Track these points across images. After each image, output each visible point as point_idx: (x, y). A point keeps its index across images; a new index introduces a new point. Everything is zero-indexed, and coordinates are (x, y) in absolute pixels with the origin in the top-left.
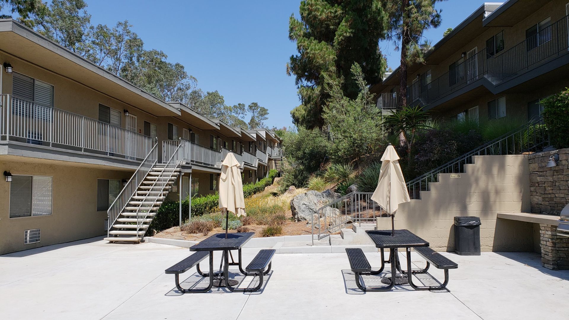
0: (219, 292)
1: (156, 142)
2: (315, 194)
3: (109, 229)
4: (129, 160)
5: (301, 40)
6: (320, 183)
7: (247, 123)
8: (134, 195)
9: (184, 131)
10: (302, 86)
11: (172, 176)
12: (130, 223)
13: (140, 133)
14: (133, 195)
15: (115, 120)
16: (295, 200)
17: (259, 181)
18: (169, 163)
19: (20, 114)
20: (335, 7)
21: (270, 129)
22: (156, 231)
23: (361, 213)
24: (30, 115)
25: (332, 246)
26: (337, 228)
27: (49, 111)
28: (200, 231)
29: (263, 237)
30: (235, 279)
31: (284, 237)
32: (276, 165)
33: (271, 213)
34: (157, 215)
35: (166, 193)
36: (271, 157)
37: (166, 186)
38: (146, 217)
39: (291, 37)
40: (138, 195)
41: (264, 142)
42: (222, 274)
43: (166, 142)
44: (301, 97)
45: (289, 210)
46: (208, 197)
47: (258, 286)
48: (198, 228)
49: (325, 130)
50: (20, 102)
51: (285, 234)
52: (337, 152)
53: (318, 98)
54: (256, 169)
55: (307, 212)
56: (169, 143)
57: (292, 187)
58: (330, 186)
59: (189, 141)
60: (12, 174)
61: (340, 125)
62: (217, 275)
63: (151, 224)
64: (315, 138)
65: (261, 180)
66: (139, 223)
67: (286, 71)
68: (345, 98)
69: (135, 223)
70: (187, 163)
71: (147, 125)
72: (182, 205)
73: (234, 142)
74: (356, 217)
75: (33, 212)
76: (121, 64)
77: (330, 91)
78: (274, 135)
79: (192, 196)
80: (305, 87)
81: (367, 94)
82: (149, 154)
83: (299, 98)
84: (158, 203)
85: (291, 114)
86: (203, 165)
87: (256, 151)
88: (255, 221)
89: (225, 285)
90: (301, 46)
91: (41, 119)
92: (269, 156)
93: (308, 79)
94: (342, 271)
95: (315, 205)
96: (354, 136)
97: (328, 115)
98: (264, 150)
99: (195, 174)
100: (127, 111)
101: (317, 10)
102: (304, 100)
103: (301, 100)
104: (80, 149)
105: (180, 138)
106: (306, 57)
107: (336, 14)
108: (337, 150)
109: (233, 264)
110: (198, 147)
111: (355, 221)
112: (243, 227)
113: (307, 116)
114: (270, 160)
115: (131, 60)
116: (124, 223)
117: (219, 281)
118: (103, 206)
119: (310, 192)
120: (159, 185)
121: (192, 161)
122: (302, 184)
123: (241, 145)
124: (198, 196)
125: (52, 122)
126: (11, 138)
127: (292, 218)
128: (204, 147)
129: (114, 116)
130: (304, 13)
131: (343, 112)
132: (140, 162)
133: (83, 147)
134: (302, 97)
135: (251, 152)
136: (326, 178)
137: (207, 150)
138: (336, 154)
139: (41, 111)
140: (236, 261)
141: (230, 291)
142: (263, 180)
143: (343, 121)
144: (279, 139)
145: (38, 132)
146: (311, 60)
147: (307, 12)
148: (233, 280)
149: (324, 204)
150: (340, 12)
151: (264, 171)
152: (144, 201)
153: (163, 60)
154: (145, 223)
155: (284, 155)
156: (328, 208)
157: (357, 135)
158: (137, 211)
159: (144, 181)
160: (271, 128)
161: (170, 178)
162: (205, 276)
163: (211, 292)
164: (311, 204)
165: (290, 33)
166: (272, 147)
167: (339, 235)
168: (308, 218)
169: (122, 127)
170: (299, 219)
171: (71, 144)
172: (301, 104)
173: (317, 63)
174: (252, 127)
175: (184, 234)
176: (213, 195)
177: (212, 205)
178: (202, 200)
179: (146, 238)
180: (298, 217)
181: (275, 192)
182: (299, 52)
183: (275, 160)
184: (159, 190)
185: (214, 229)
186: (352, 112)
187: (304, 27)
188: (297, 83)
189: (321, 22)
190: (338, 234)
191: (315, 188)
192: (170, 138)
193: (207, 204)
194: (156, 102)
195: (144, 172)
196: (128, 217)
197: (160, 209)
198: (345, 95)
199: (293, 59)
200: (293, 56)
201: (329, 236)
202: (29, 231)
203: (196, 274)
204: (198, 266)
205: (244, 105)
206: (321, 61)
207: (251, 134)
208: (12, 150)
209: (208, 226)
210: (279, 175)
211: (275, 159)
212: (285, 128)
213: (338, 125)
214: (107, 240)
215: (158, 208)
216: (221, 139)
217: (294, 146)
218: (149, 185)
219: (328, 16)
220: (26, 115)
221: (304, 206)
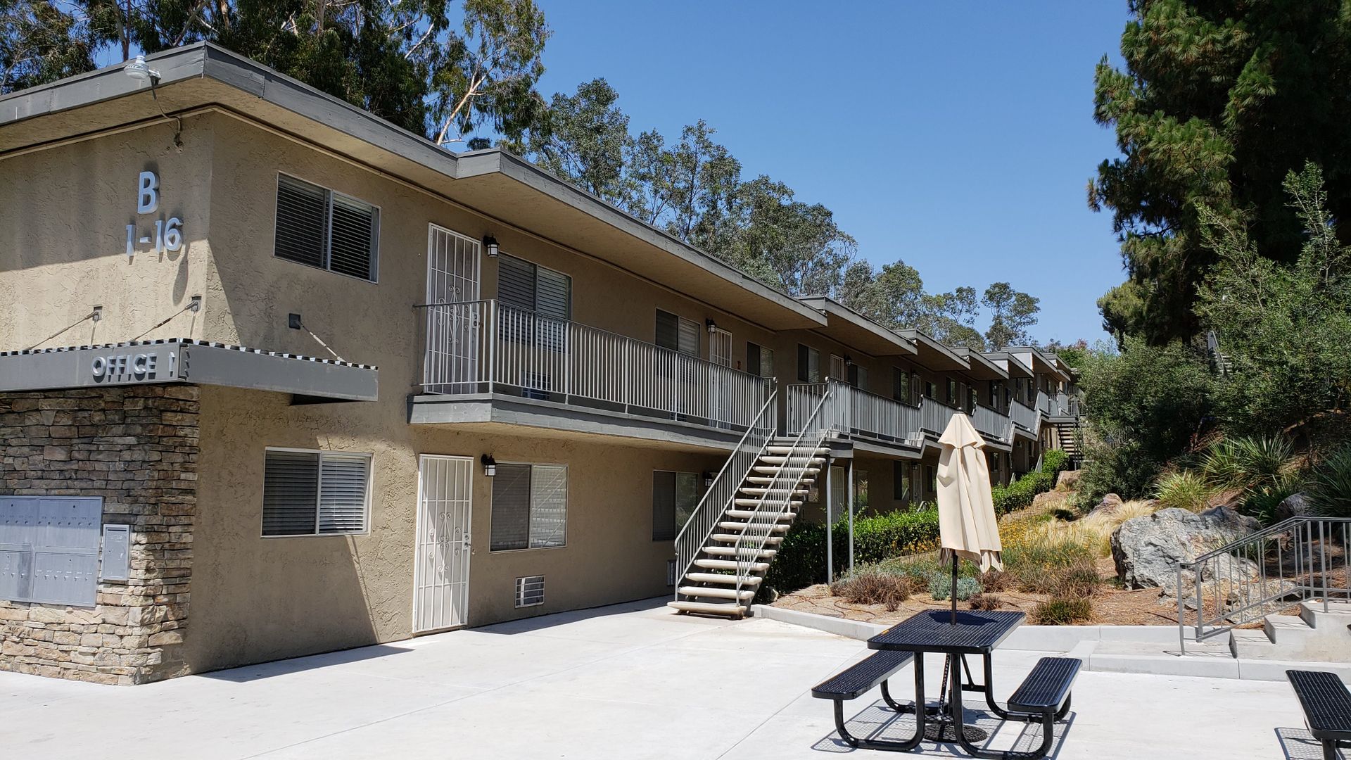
0: (940, 753)
1: (773, 390)
2: (1180, 518)
3: (678, 582)
4: (717, 429)
5: (1130, 120)
6: (1191, 487)
7: (982, 334)
8: (729, 508)
9: (832, 362)
10: (1130, 235)
11: (809, 467)
12: (720, 571)
13: (737, 370)
14: (726, 507)
15: (689, 343)
16: (1123, 532)
17: (1018, 479)
18: (803, 436)
19: (512, 338)
20: (1226, 27)
21: (1042, 346)
22: (777, 593)
23: (1327, 573)
24: (529, 340)
25: (1240, 660)
26: (1252, 614)
27: (564, 330)
28: (879, 599)
29: (1041, 624)
30: (978, 727)
31: (1097, 627)
32: (1061, 439)
33: (1058, 562)
34: (778, 556)
35: (797, 505)
36: (1048, 418)
37: (796, 489)
38: (755, 559)
39: (1100, 117)
40: (738, 507)
41: (1029, 381)
42: (947, 710)
43: (796, 389)
44: (1128, 261)
45: (1106, 555)
46: (892, 518)
47: (1041, 749)
48: (873, 592)
49: (1198, 345)
50: (513, 313)
51: (1099, 620)
52: (1242, 406)
53: (1179, 262)
54: (1010, 449)
55: (1159, 564)
56: (800, 390)
57: (1109, 498)
58: (1221, 497)
59: (847, 385)
60: (496, 462)
61: (1248, 332)
62: (933, 710)
63: (767, 575)
64: (1172, 367)
65: (1023, 477)
66: (742, 572)
67: (1088, 199)
68: (1261, 260)
69: (732, 571)
70: (841, 436)
71: (754, 351)
72: (834, 534)
73: (953, 383)
74: (1312, 583)
75: (531, 540)
76: (694, 217)
77: (1218, 244)
78: (1054, 362)
79: (855, 513)
80: (1139, 236)
81: (1331, 244)
82: (759, 415)
83: (1124, 263)
84: (781, 527)
85: (1099, 307)
86: (877, 439)
87: (1007, 403)
88: (1014, 581)
89: (954, 738)
90: (1128, 135)
91: (550, 346)
92: (1042, 415)
93: (1150, 217)
94: (1276, 730)
95: (1181, 546)
96: (1293, 361)
97: (1212, 306)
98: (1029, 400)
99: (862, 460)
100: (712, 323)
101: (1174, 40)
102: (1135, 269)
103: (1128, 270)
104: (621, 408)
105: (827, 378)
106: (1143, 161)
107: (1231, 43)
108: (1242, 400)
109: (971, 687)
110: (866, 397)
111: (1308, 594)
112: (985, 595)
113: (1150, 310)
114: (1045, 425)
115: (714, 207)
116: (708, 570)
117: (938, 727)
118: (665, 532)
119: (1165, 513)
120: (783, 486)
121: (853, 431)
122: (1139, 489)
123: (968, 390)
124: (869, 513)
125: (569, 353)
126: (497, 389)
127: (1117, 578)
128: (880, 397)
129: (687, 336)
130: (1135, 53)
131: (1255, 298)
132: (739, 433)
133: (626, 402)
134: (1132, 262)
135: (995, 406)
136: (1209, 473)
137: (888, 405)
138: (1240, 411)
139: (550, 330)
140: (979, 680)
141: (966, 753)
142: (1027, 476)
143: (1258, 321)
144: (1068, 372)
145: (544, 374)
146: (1157, 169)
147: (1144, 49)
148: (972, 728)
149: (1209, 544)
150: (1239, 36)
151: (1030, 453)
152: (752, 522)
153: (785, 201)
154: (753, 573)
155: (1083, 411)
156: (1225, 558)
157: (1301, 356)
158: (737, 544)
159: (749, 476)
160: (1044, 343)
161: (806, 469)
162: (901, 710)
163: (919, 751)
164: (1171, 544)
165: (1098, 107)
166: (1051, 393)
167: (1260, 632)
168: (1161, 580)
169: (701, 357)
170: (1136, 581)
171: (604, 398)
172: (1128, 278)
173: (1176, 173)
174: (997, 345)
175: (841, 604)
176: (903, 512)
177: (902, 537)
178: (877, 524)
179: (757, 608)
180: (1134, 578)
181: (1063, 508)
182: (1124, 150)
183: (1058, 427)
184: (783, 497)
185: (912, 597)
186: (1283, 296)
187: (1136, 86)
188: (1117, 228)
189: (1186, 68)
190: (1255, 628)
191: (1180, 501)
192: (803, 377)
193: (890, 532)
194: (774, 299)
195: (749, 457)
196: (716, 557)
197: (785, 540)
198: (1261, 254)
199: (1106, 169)
200: (1106, 162)
201: (1228, 633)
202: (523, 580)
203: (878, 704)
204: (884, 686)
205: (971, 291)
206: (1188, 167)
207: (994, 362)
208: (498, 412)
209: (897, 587)
210: (1070, 464)
211: (1058, 424)
212: (1082, 343)
213: (1242, 332)
214: (673, 606)
215: (782, 538)
216: (918, 377)
217: (1112, 390)
218: (758, 485)
219: (1205, 52)
220: (523, 340)
221: (1151, 548)
